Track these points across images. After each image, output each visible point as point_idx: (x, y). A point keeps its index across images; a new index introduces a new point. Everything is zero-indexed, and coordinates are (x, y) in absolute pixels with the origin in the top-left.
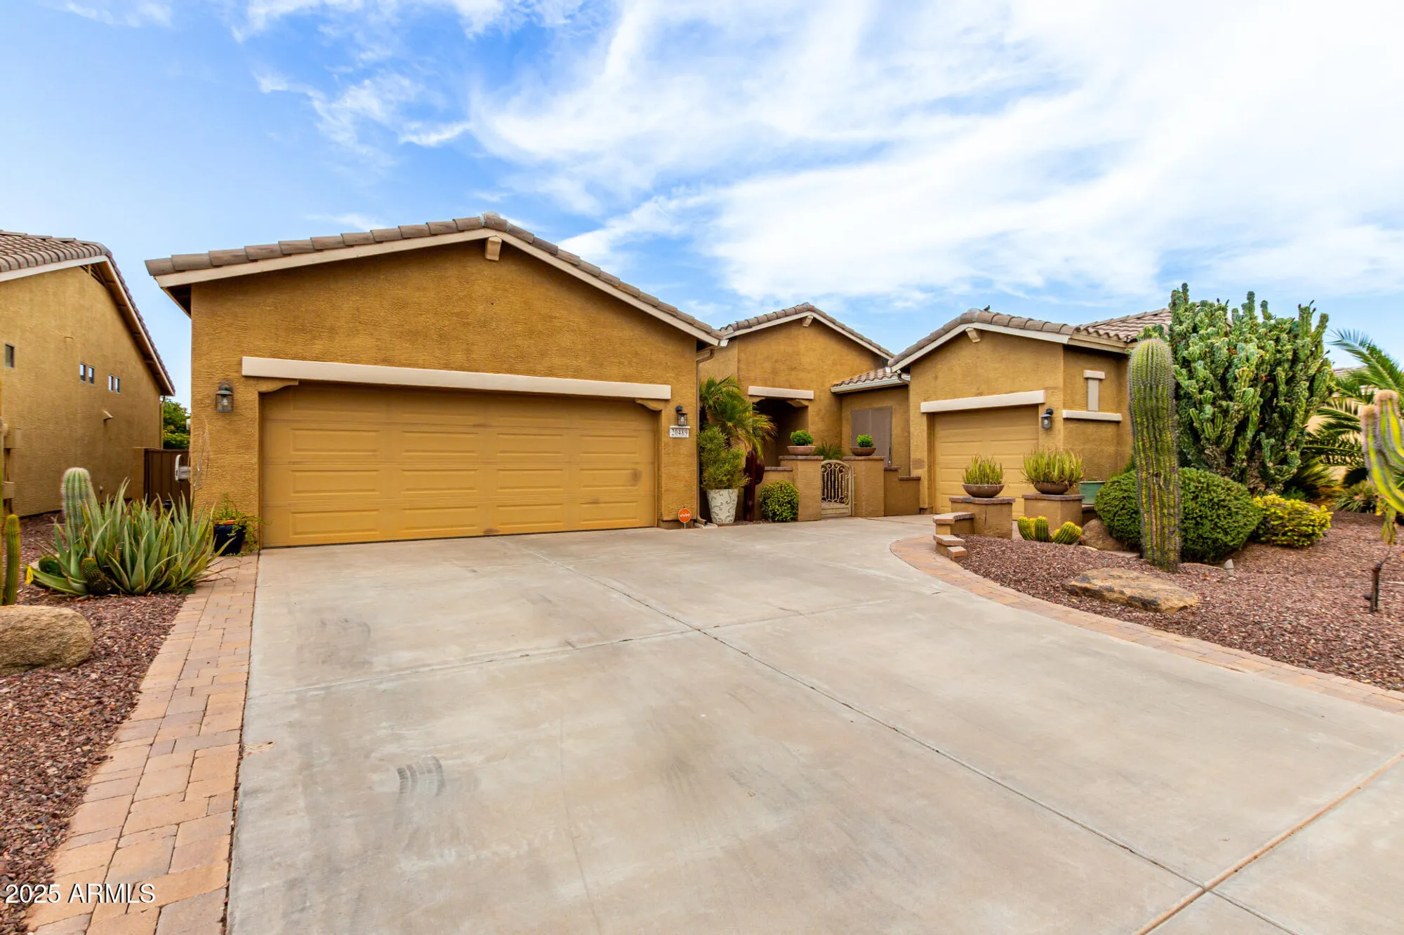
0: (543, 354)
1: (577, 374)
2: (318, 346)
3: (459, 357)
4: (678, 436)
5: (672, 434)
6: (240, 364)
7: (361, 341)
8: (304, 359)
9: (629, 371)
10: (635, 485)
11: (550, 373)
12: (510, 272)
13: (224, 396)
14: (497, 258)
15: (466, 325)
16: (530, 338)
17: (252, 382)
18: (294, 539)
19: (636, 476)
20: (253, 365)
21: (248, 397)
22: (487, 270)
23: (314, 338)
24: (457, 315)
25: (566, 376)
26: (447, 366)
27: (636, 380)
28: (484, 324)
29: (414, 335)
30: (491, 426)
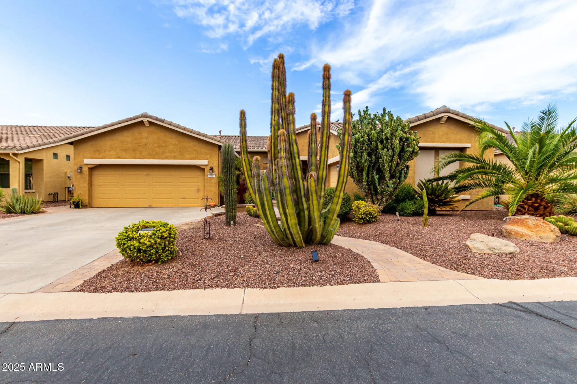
0: (164, 153)
1: (175, 158)
2: (102, 155)
3: (139, 155)
4: (211, 177)
5: (209, 176)
6: (83, 161)
7: (112, 153)
8: (98, 158)
9: (193, 156)
10: (198, 193)
11: (166, 158)
12: (152, 129)
13: (79, 169)
14: (148, 125)
15: (140, 146)
16: (160, 148)
17: (86, 165)
18: (100, 206)
19: (198, 190)
20: (86, 161)
21: (85, 169)
22: (146, 129)
23: (101, 153)
24: (138, 143)
25: (171, 159)
26: (135, 158)
27: (196, 159)
28: (146, 145)
29: (125, 150)
30: (150, 175)
